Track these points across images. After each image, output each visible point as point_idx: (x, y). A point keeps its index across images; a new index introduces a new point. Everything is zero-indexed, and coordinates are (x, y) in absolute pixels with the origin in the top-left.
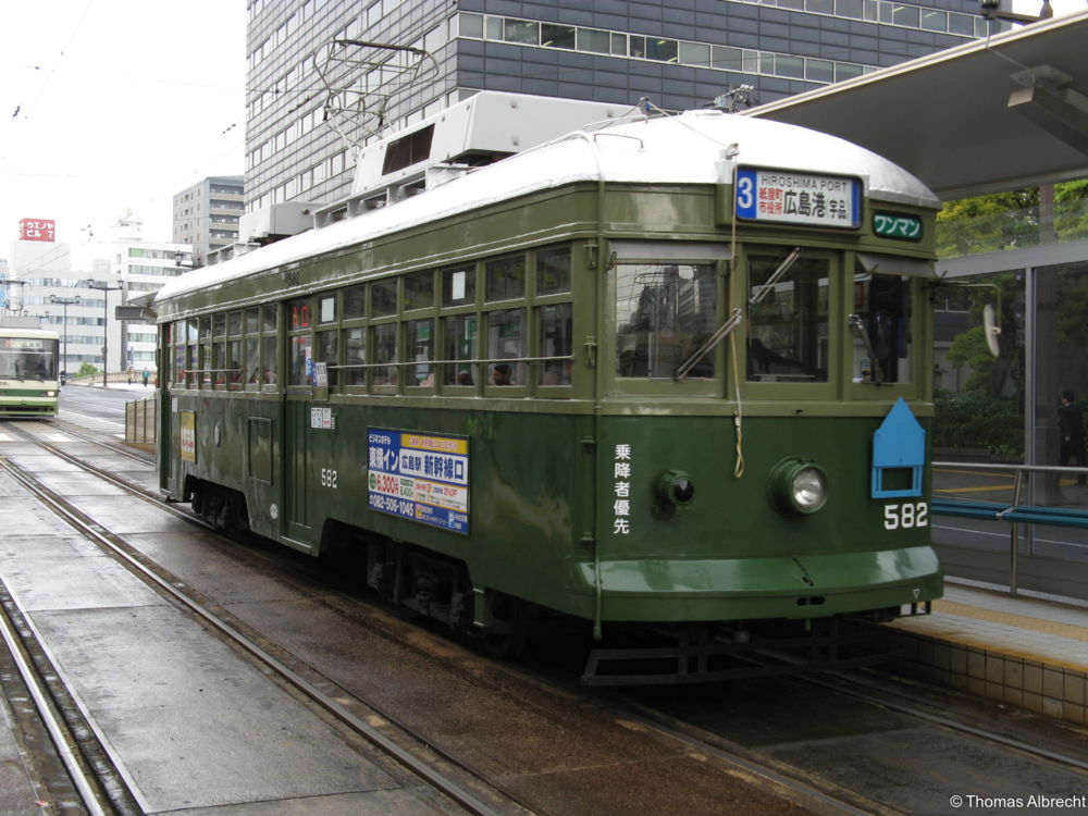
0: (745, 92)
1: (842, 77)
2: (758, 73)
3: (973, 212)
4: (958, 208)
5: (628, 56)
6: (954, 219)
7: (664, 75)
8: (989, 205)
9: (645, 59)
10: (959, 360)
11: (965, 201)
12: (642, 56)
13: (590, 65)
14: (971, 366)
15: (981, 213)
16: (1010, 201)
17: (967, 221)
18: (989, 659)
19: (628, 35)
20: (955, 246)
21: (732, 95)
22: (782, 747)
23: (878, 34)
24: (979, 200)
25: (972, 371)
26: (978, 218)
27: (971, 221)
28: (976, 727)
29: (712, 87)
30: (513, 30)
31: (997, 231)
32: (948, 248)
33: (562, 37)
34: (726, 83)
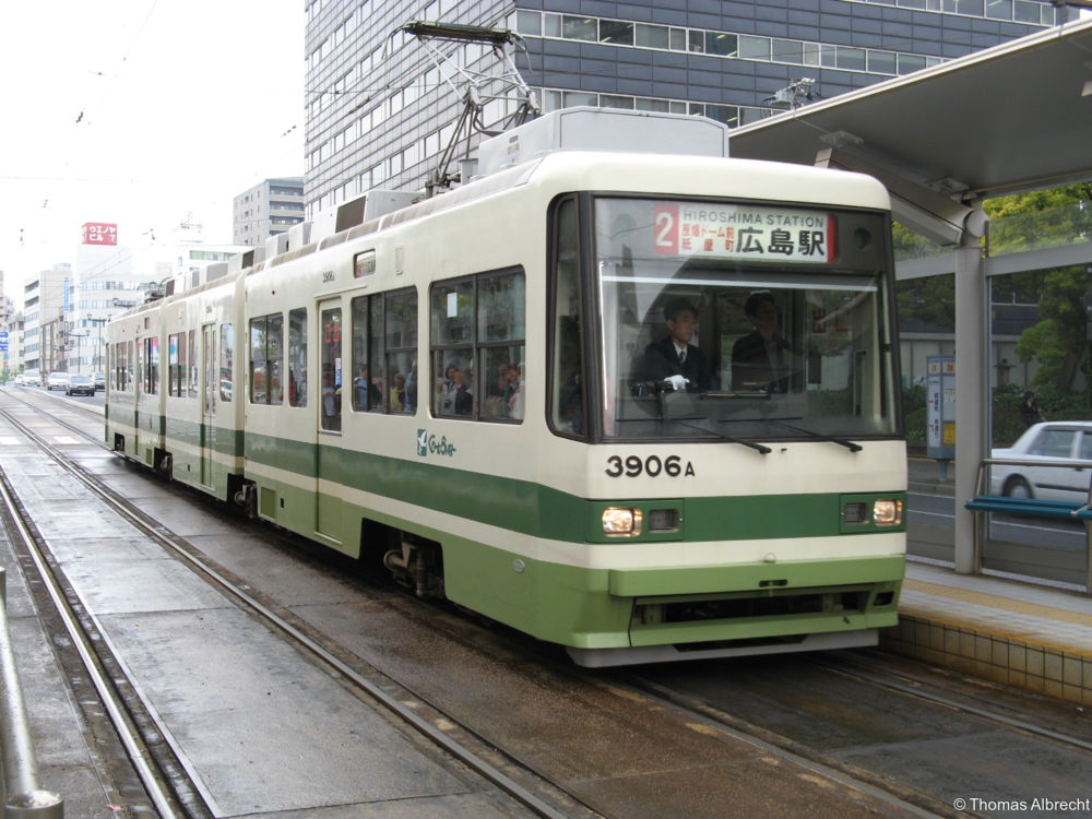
0: (805, 86)
1: (905, 70)
2: (819, 66)
3: (1041, 204)
4: (1026, 199)
5: (687, 51)
6: (1022, 211)
7: (724, 70)
8: (1059, 197)
9: (704, 54)
10: (1026, 355)
11: (1033, 193)
12: (701, 51)
13: (648, 60)
14: (1040, 360)
15: (1050, 205)
16: (1080, 192)
17: (1035, 213)
18: (1066, 660)
19: (687, 30)
20: (1022, 238)
21: (793, 88)
22: (857, 751)
23: (941, 24)
24: (1047, 191)
25: (1041, 365)
26: (1047, 210)
27: (1039, 213)
28: (1054, 730)
29: (771, 81)
30: (571, 26)
31: (1067, 224)
32: (1015, 241)
33: (621, 33)
34: (786, 76)
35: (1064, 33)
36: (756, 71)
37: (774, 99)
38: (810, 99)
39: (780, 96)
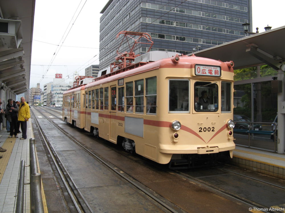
0: (199, 47)
1: (219, 44)
2: (202, 43)
3: (244, 71)
4: (241, 70)
5: (176, 40)
6: (241, 73)
7: (183, 44)
8: (248, 70)
9: (179, 41)
10: (243, 101)
11: (243, 69)
12: (178, 40)
13: (168, 42)
14: (245, 102)
15: (246, 71)
16: (252, 69)
19: (176, 36)
20: (241, 78)
21: (196, 48)
22: (201, 177)
24: (245, 69)
25: (246, 103)
26: (246, 72)
27: (244, 73)
28: (240, 173)
29: (192, 46)
30: (153, 35)
31: (249, 75)
32: (240, 79)
33: (162, 36)
34: (195, 46)
35: (242, 40)
36: (189, 44)
37: (193, 50)
38: (200, 50)
39: (194, 49)
